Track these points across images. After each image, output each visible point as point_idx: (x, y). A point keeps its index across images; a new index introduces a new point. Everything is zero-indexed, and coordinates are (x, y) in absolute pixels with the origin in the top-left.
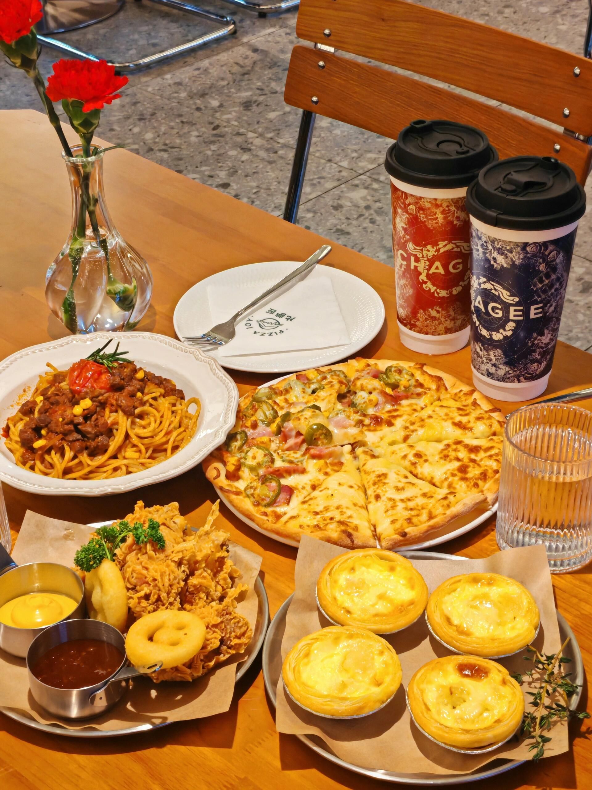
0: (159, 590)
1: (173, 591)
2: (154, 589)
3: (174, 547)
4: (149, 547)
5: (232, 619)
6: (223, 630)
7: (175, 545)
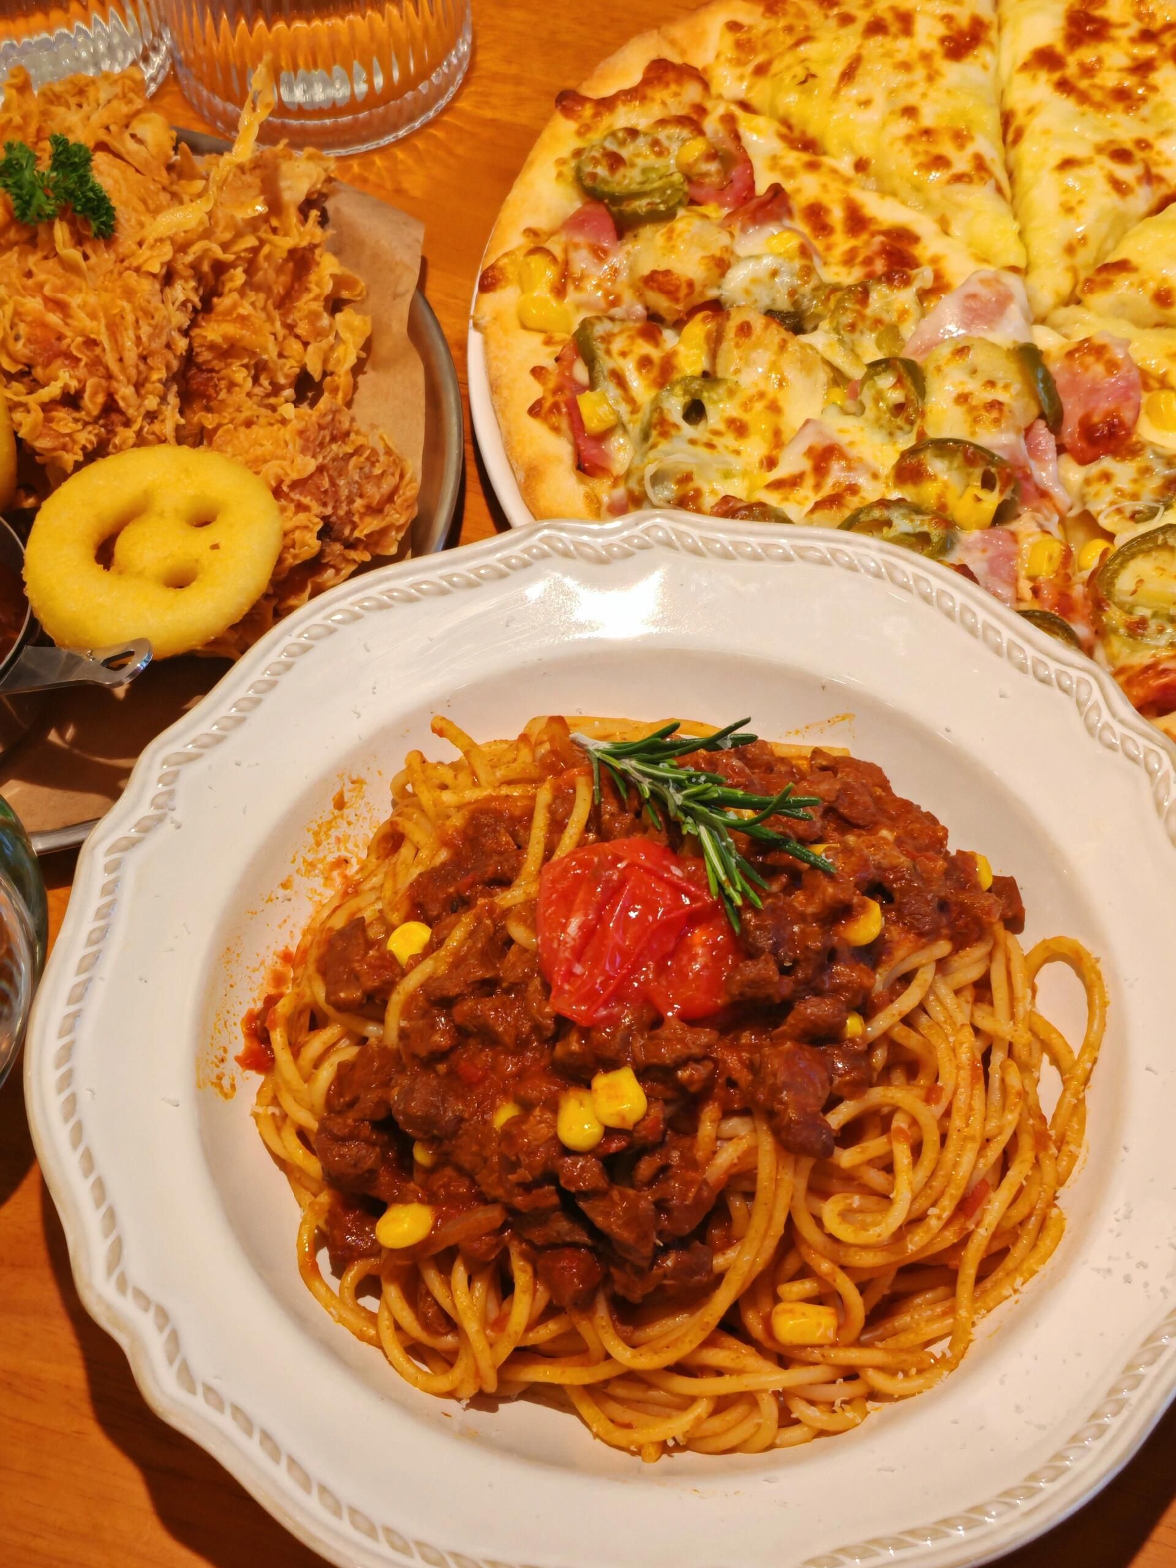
0: (109, 376)
1: (155, 376)
2: (92, 374)
3: (142, 225)
4: (61, 232)
5: (352, 455)
6: (326, 492)
7: (146, 218)
